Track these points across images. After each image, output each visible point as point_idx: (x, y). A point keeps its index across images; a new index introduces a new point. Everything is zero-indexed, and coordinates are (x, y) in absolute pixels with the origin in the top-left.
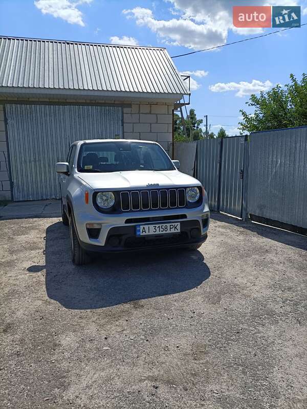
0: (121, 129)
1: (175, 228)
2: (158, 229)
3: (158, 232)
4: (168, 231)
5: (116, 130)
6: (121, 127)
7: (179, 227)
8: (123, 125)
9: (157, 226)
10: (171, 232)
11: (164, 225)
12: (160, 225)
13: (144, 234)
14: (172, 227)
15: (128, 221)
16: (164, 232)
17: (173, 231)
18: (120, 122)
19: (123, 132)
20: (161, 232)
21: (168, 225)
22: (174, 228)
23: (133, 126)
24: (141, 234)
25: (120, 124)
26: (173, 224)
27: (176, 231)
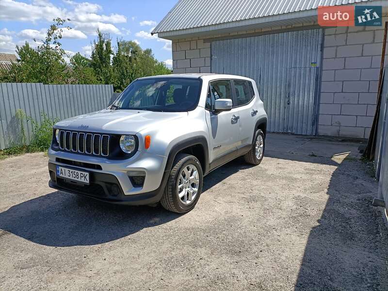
0: (319, 56)
1: (85, 177)
2: (71, 174)
3: (71, 178)
4: (79, 180)
5: (313, 57)
6: (319, 52)
7: (88, 177)
8: (322, 50)
9: (71, 170)
10: (81, 181)
11: (76, 171)
12: (73, 171)
13: (61, 175)
14: (82, 175)
15: (58, 160)
16: (76, 179)
17: (83, 180)
18: (319, 46)
19: (322, 58)
20: (74, 179)
21: (79, 172)
22: (83, 178)
23: (336, 50)
24: (60, 175)
25: (319, 49)
26: (84, 173)
27: (85, 181)
